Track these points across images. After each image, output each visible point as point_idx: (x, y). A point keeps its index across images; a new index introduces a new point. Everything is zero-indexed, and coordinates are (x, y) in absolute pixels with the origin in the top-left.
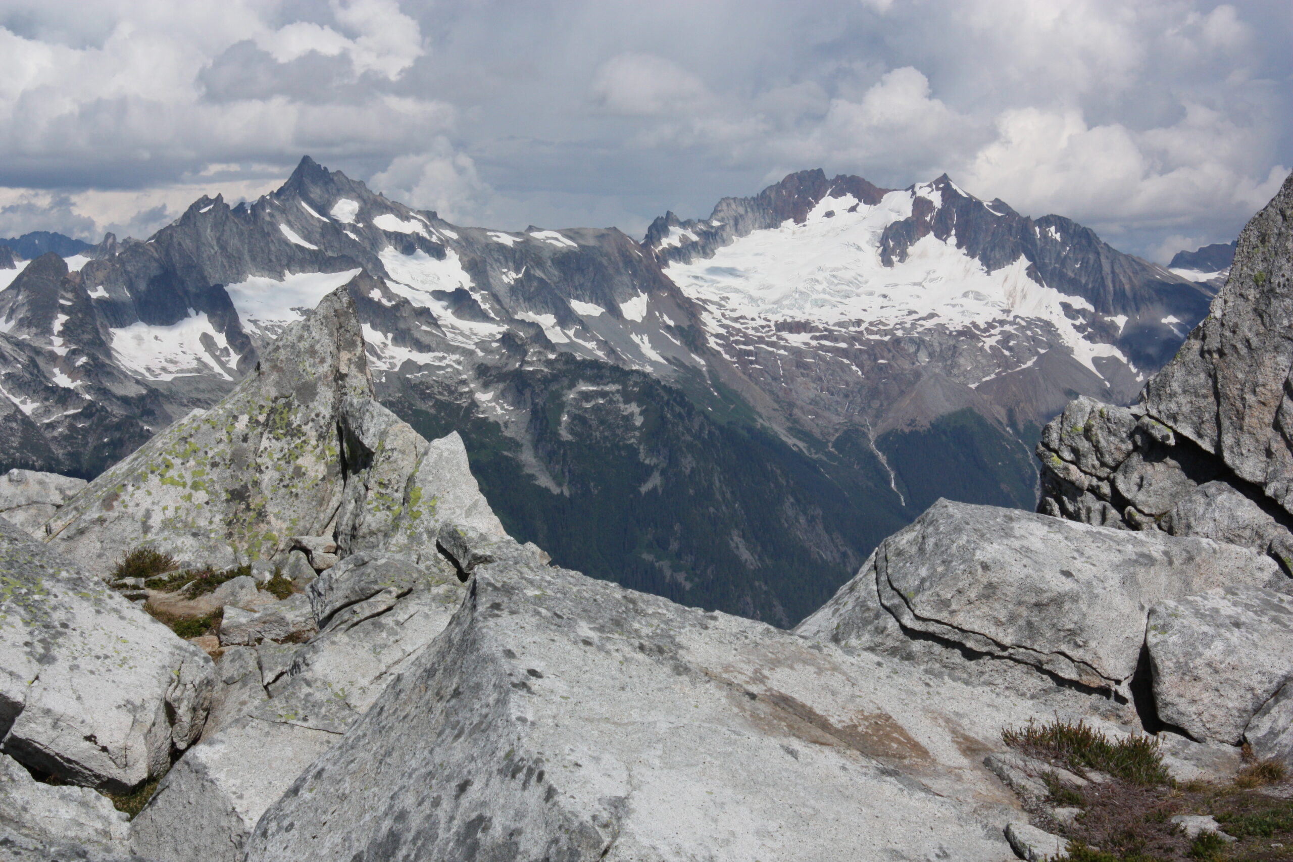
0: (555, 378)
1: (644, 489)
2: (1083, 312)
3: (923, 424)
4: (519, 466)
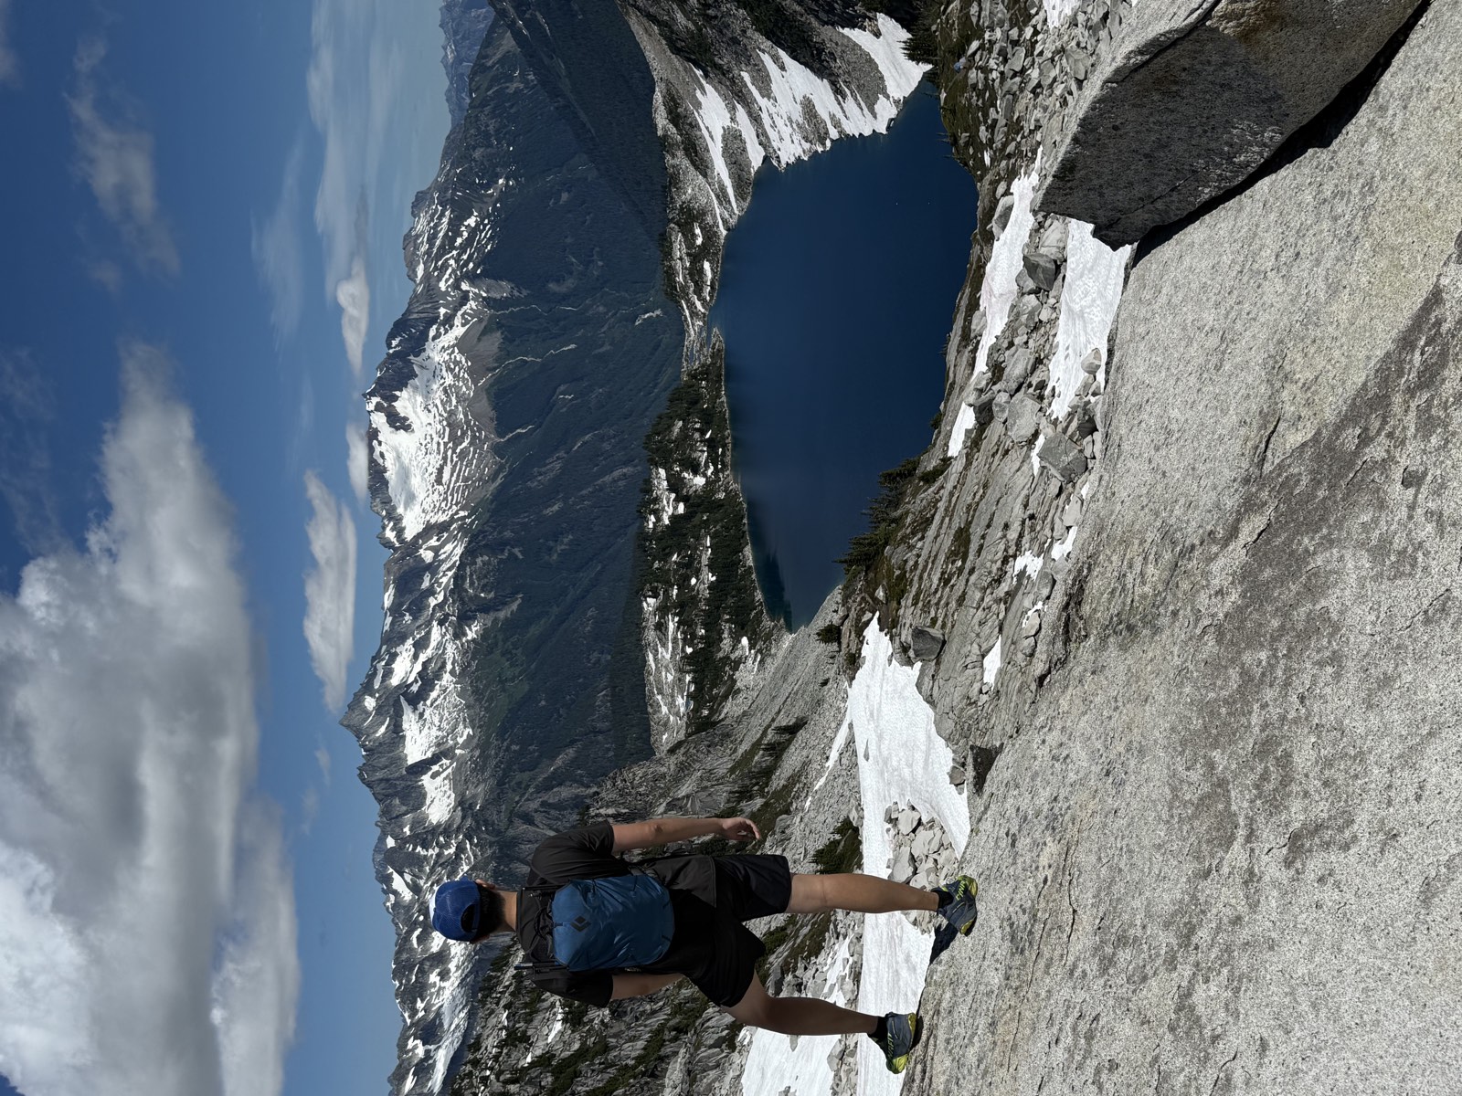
0: (462, 600)
1: (521, 557)
2: (438, 329)
3: (492, 414)
4: (506, 619)
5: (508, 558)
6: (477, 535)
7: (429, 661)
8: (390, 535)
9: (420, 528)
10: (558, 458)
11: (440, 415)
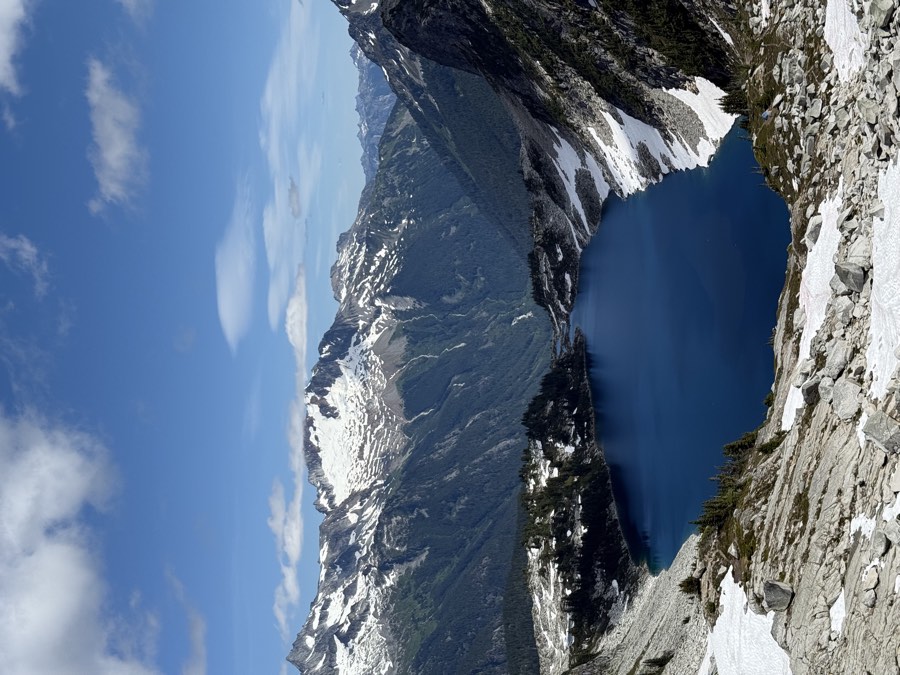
0: (381, 553)
1: (427, 516)
2: (358, 337)
3: (402, 401)
4: (417, 568)
5: (417, 518)
6: (392, 500)
7: (357, 604)
8: (324, 502)
9: (347, 495)
10: (454, 434)
11: (361, 404)
